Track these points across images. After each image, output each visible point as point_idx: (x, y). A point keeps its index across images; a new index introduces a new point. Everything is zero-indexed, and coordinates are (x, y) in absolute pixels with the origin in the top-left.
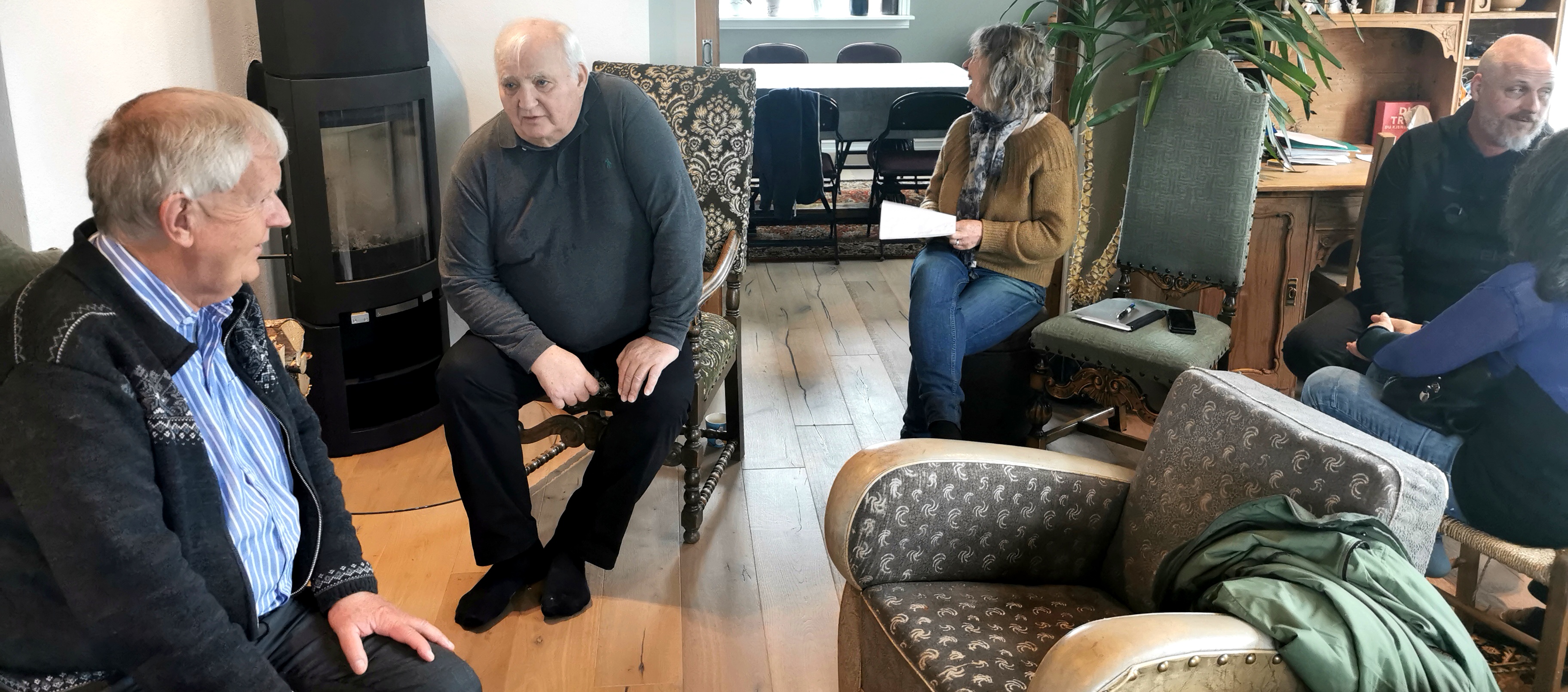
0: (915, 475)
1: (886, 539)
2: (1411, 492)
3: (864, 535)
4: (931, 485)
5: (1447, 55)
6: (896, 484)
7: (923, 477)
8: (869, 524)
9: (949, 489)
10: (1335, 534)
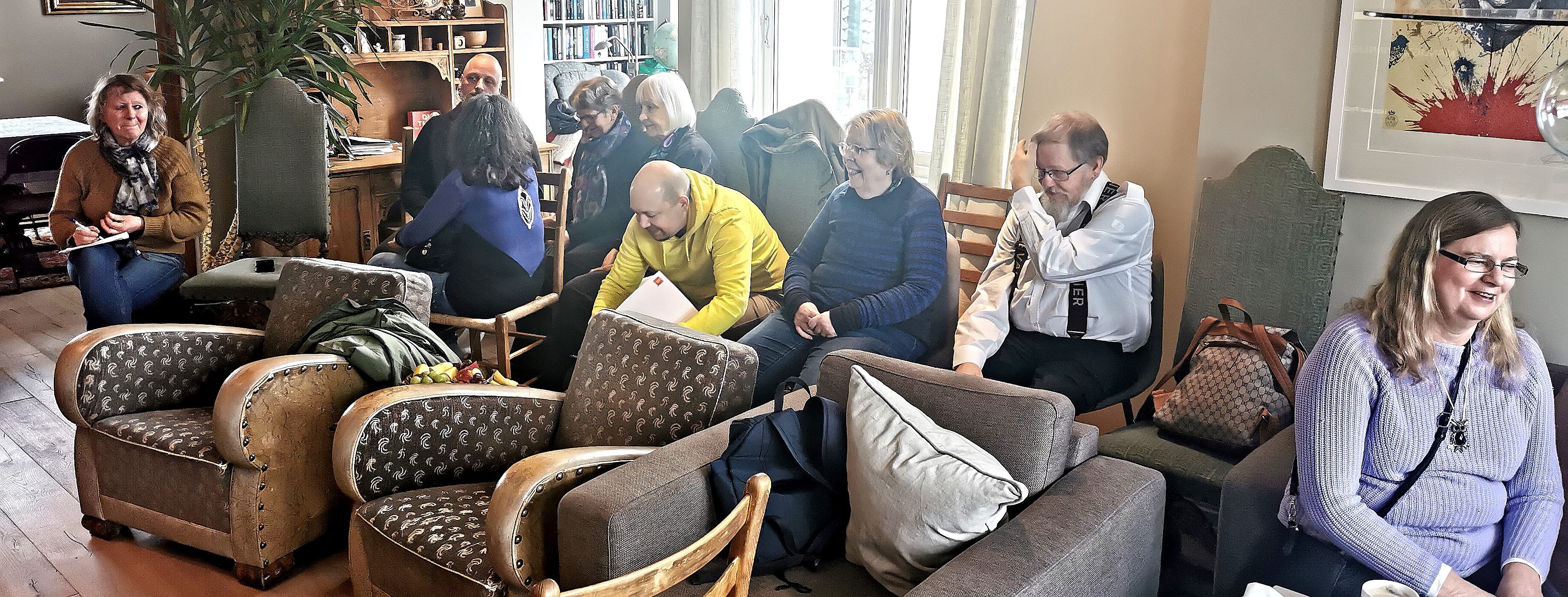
0: (118, 343)
1: (104, 387)
2: (412, 285)
3: (88, 386)
4: (129, 348)
5: (444, 78)
6: (105, 350)
7: (123, 344)
8: (90, 379)
9: (142, 349)
10: (375, 309)
